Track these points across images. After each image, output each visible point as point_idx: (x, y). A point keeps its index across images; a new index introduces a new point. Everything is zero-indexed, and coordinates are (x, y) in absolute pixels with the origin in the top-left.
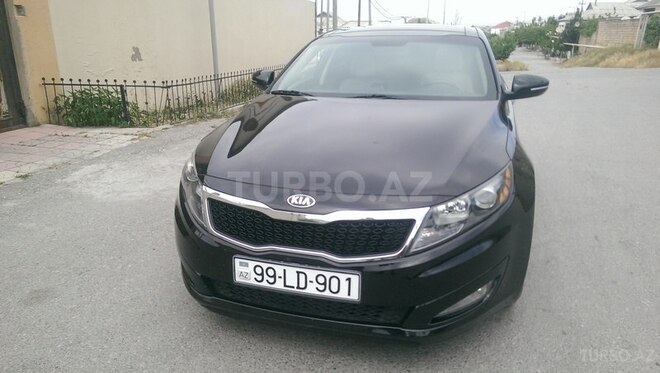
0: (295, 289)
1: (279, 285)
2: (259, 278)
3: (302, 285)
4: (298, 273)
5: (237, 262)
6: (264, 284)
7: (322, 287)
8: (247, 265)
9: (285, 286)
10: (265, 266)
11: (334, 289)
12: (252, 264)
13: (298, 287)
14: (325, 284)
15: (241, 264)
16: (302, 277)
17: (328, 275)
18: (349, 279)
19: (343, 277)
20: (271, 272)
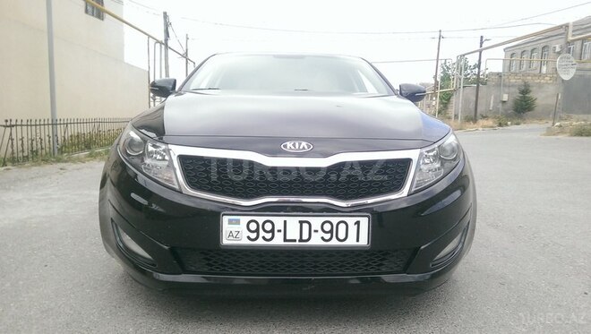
0: (297, 243)
1: (278, 241)
2: (253, 236)
3: (305, 236)
4: (301, 222)
5: (225, 219)
6: (260, 242)
7: (327, 236)
8: (238, 222)
9: (285, 240)
10: (261, 220)
11: (342, 236)
12: (244, 220)
13: (301, 240)
14: (331, 232)
15: (230, 222)
16: (306, 226)
17: (335, 220)
18: (358, 223)
19: (351, 221)
20: (268, 226)
